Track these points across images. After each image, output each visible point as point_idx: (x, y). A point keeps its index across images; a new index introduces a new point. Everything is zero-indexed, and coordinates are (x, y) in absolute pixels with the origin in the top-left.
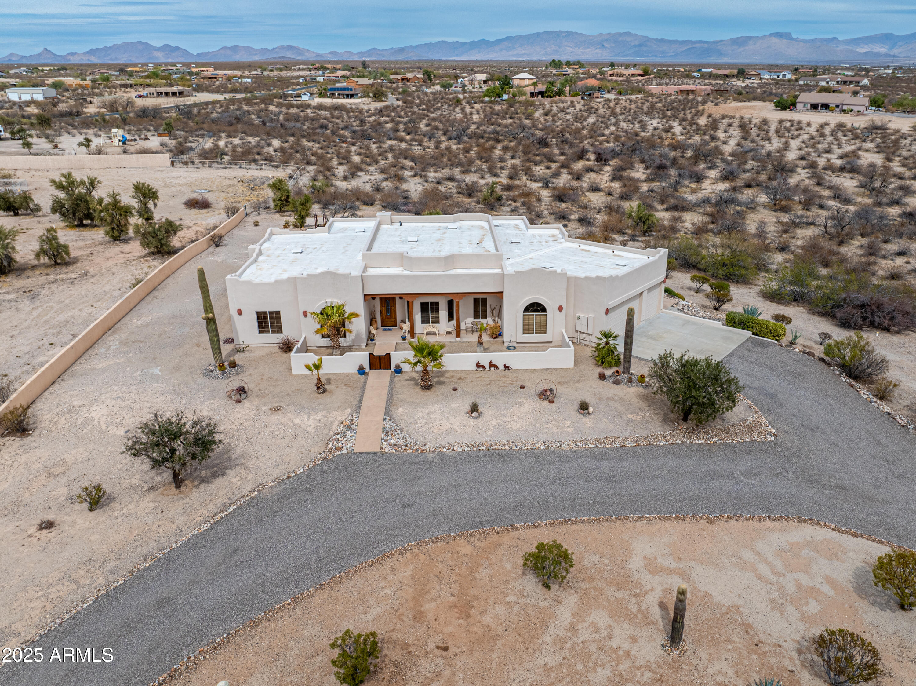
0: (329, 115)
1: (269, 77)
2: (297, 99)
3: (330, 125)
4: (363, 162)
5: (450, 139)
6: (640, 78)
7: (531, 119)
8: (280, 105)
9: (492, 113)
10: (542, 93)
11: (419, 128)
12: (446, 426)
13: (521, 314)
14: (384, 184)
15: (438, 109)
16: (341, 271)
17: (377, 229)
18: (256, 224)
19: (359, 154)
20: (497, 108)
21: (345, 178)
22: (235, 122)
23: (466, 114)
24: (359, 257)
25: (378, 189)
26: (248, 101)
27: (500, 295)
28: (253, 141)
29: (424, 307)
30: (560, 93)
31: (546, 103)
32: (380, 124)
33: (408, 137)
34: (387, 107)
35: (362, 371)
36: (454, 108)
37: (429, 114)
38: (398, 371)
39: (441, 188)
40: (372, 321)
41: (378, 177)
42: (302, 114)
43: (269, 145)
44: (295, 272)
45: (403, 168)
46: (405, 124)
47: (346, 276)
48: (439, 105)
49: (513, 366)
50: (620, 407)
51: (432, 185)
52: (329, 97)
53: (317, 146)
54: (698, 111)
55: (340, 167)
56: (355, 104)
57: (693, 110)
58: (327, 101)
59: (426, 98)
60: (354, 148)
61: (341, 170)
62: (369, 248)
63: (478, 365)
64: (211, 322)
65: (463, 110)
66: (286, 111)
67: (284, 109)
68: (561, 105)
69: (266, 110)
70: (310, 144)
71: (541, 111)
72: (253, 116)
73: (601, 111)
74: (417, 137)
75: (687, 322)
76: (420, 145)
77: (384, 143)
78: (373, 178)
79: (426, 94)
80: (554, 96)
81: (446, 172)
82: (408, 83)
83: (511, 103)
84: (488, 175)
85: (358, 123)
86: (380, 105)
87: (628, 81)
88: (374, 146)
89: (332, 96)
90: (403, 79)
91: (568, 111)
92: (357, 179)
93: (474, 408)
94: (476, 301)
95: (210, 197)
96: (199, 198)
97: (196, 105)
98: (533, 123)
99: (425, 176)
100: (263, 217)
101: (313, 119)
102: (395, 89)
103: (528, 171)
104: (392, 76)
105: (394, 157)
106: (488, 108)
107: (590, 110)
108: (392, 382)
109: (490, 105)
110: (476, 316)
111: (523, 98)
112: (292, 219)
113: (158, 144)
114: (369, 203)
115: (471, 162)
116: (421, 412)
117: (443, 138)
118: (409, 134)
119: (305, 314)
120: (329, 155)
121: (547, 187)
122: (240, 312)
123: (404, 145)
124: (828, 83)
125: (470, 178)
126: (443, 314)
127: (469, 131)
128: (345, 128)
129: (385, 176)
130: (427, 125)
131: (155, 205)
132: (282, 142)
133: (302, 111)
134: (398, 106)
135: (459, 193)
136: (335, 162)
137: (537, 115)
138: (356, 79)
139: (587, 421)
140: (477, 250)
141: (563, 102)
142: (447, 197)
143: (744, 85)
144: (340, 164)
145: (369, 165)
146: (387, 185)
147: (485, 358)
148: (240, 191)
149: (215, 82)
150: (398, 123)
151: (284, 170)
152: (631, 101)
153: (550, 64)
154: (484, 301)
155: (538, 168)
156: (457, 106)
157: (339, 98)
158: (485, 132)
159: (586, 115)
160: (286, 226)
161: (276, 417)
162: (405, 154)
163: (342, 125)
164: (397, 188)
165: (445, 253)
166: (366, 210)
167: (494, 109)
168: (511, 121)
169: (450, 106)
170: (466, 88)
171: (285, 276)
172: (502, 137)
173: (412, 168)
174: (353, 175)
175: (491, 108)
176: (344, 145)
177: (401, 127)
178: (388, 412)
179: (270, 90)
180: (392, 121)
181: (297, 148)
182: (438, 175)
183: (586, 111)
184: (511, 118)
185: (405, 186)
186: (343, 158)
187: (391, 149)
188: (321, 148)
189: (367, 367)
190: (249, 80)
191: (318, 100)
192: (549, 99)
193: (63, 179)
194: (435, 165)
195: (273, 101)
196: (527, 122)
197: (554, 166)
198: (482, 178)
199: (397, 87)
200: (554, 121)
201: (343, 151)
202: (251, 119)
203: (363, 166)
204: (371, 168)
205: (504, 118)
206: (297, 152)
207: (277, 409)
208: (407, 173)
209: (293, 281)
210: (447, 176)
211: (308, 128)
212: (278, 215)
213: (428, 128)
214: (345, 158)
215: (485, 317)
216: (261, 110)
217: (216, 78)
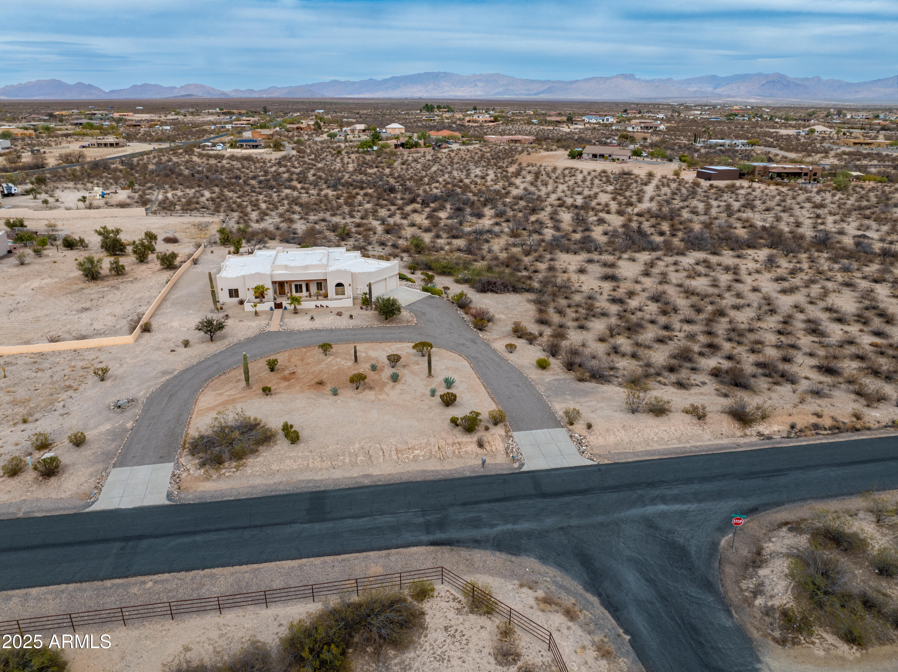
0: (240, 166)
1: (184, 123)
2: (213, 148)
3: (242, 175)
4: (268, 208)
5: (329, 187)
6: (491, 124)
7: (391, 168)
8: (200, 155)
9: (364, 163)
10: (403, 145)
11: (307, 177)
12: (302, 323)
13: (334, 287)
14: (282, 225)
15: (323, 159)
16: (262, 272)
17: (276, 255)
18: (212, 252)
19: (265, 202)
20: (368, 158)
21: (257, 221)
22: (169, 173)
23: (344, 164)
24: (269, 267)
25: (278, 228)
26: (174, 151)
27: (326, 280)
28: (191, 192)
29: (296, 286)
30: (416, 145)
31: (405, 153)
32: (279, 174)
33: (299, 186)
34: (284, 158)
35: (271, 309)
36: (336, 158)
37: (316, 164)
38: (286, 308)
39: (317, 227)
40: (275, 292)
41: (278, 220)
42: (219, 165)
43: (202, 195)
44: (243, 273)
45: (294, 213)
46: (298, 174)
47: (264, 274)
48: (325, 154)
49: (330, 306)
50: (365, 317)
51: (312, 225)
52: (238, 148)
53: (236, 195)
54: (513, 160)
55: (253, 213)
56: (260, 154)
57: (510, 160)
58: (238, 152)
59: (315, 147)
60: (261, 197)
61: (254, 215)
62: (273, 263)
63: (316, 306)
64: (213, 293)
65: (342, 159)
66: (206, 162)
67: (204, 160)
68: (415, 155)
69: (191, 161)
70: (230, 194)
71: (400, 161)
72: (182, 167)
73: (443, 162)
74: (306, 186)
75: (408, 290)
76: (307, 193)
77: (282, 192)
78: (274, 221)
79: (315, 143)
80: (412, 147)
81: (321, 215)
82: (302, 132)
83: (379, 154)
84: (348, 217)
85: (262, 173)
86: (279, 155)
87: (481, 126)
88: (275, 195)
89: (241, 146)
90: (298, 128)
91: (420, 160)
92: (265, 222)
93: (312, 318)
94: (318, 283)
95: (178, 236)
96: (172, 237)
97: (133, 155)
98: (391, 171)
99: (307, 219)
100: (215, 248)
101: (228, 170)
102: (291, 138)
103: (375, 212)
104: (289, 126)
105: (289, 204)
106: (361, 159)
107: (436, 160)
108: (283, 313)
109: (363, 155)
110: (318, 289)
111: (387, 150)
112: (232, 249)
113: (126, 196)
114: (273, 238)
115: (339, 207)
116: (293, 320)
117: (324, 186)
118: (300, 183)
119: (248, 289)
120: (245, 203)
121: (384, 224)
122: (222, 289)
123: (295, 194)
124: (633, 128)
125: (337, 219)
126: (304, 288)
127: (343, 181)
128: (254, 178)
129: (282, 219)
130: (314, 175)
131: (156, 243)
132: (211, 193)
133: (219, 162)
134: (293, 156)
135: (328, 229)
136: (249, 209)
137: (396, 164)
138: (259, 130)
139: (352, 321)
140: (318, 263)
141: (418, 153)
142: (320, 232)
143: (568, 130)
144: (253, 210)
145: (272, 210)
146: (284, 226)
147: (319, 303)
148: (193, 231)
149: (139, 130)
150: (293, 173)
151: (218, 216)
152: (468, 151)
153: (424, 108)
154: (321, 283)
155: (383, 210)
156: (338, 156)
157: (247, 149)
158: (354, 181)
159: (431, 163)
160: (229, 253)
161: (241, 323)
162: (295, 201)
163: (251, 175)
164: (289, 227)
165: (305, 264)
166: (271, 243)
167: (365, 159)
168: (376, 170)
169: (332, 156)
170: (348, 137)
171: (239, 275)
172: (365, 185)
173: (300, 213)
174: (262, 219)
175: (363, 158)
176: (254, 194)
177: (295, 177)
178: (281, 320)
179: (189, 140)
180: (288, 171)
181: (222, 197)
182: (316, 218)
183: (432, 161)
184: (377, 167)
185: (294, 226)
186: (255, 206)
187: (287, 197)
188: (239, 197)
189: (273, 307)
190: (168, 128)
191: (230, 151)
192: (408, 150)
193: (102, 230)
194: (315, 210)
195: (193, 151)
196: (387, 171)
197: (393, 208)
198: (344, 218)
199: (293, 136)
200: (407, 169)
201: (253, 199)
202: (181, 170)
203: (268, 212)
204: (273, 213)
205: (371, 167)
206: (223, 201)
207: (241, 321)
208: (296, 217)
209: (244, 277)
210: (321, 218)
211: (226, 178)
212: (222, 247)
213: (314, 177)
214: (255, 205)
215: (321, 290)
216: (187, 162)
217: (139, 125)
